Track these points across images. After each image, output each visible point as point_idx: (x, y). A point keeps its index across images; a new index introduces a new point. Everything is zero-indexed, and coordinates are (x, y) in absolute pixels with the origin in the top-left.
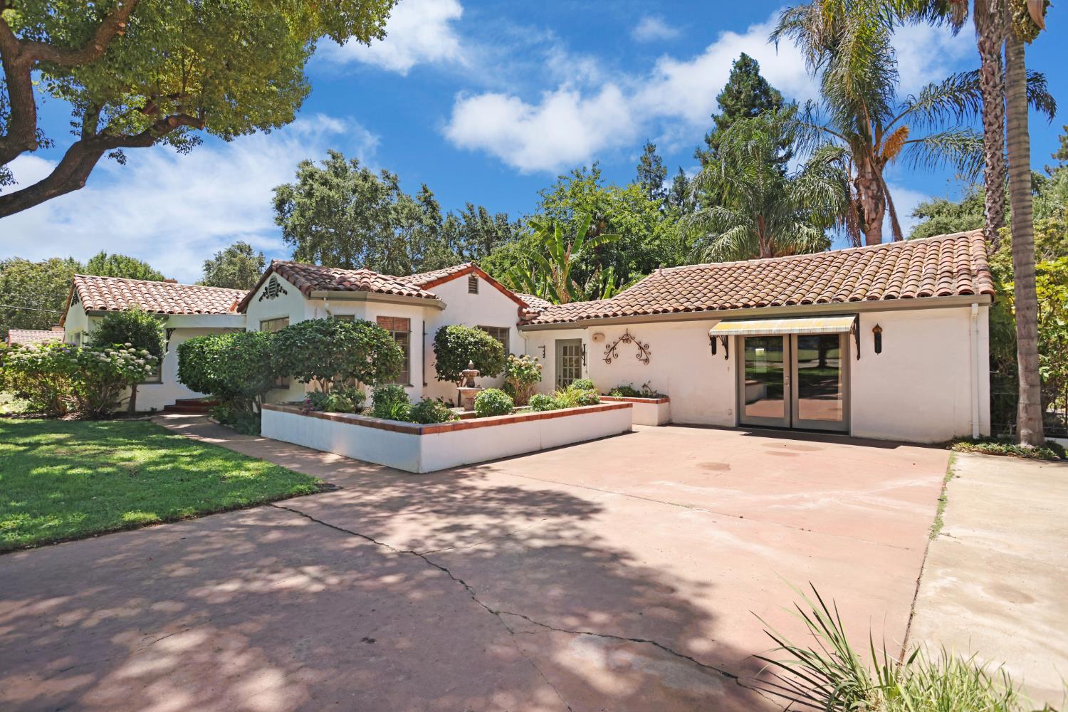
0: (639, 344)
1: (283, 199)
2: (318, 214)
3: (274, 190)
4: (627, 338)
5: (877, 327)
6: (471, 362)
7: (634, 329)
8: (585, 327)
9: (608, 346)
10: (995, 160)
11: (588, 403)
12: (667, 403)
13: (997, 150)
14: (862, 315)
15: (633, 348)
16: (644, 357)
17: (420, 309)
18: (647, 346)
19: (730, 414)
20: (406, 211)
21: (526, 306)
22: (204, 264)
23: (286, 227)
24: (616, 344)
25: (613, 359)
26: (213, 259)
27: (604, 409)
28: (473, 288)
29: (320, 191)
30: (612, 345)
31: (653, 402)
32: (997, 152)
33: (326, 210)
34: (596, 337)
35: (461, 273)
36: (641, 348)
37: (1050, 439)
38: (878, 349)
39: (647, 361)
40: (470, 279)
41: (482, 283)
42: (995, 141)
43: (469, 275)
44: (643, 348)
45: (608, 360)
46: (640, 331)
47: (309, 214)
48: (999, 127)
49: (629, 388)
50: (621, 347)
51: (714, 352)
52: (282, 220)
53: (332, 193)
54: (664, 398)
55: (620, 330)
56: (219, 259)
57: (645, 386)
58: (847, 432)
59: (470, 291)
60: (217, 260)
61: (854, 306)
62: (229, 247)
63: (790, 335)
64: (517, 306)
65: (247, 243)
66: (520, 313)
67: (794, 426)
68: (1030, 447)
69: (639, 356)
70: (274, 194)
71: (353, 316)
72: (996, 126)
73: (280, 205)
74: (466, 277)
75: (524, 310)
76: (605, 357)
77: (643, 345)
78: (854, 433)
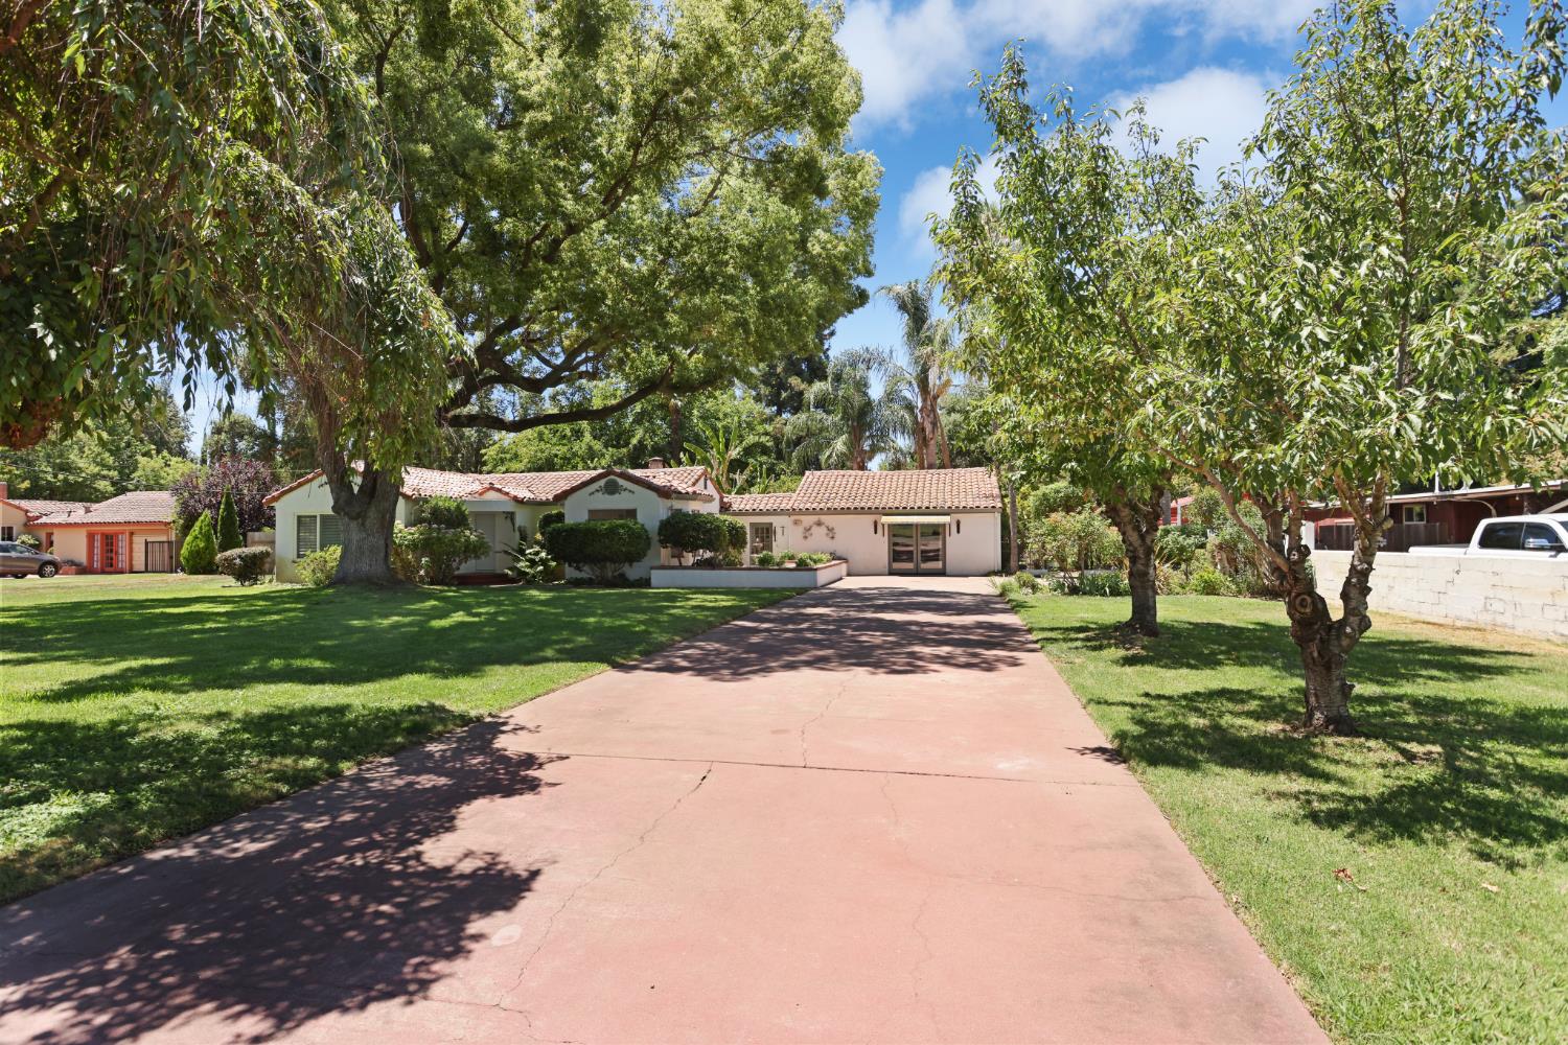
0: (827, 527)
4: (819, 524)
5: (958, 521)
7: (824, 518)
9: (805, 529)
14: (952, 515)
15: (823, 530)
16: (831, 535)
18: (833, 529)
19: (885, 568)
24: (810, 528)
25: (809, 537)
30: (808, 528)
34: (796, 523)
38: (958, 532)
39: (833, 537)
44: (830, 530)
45: (805, 537)
46: (827, 519)
50: (815, 529)
51: (875, 534)
55: (815, 518)
57: (832, 553)
58: (944, 574)
61: (950, 511)
63: (918, 524)
67: (919, 572)
69: (827, 535)
76: (801, 535)
77: (830, 528)
78: (948, 573)
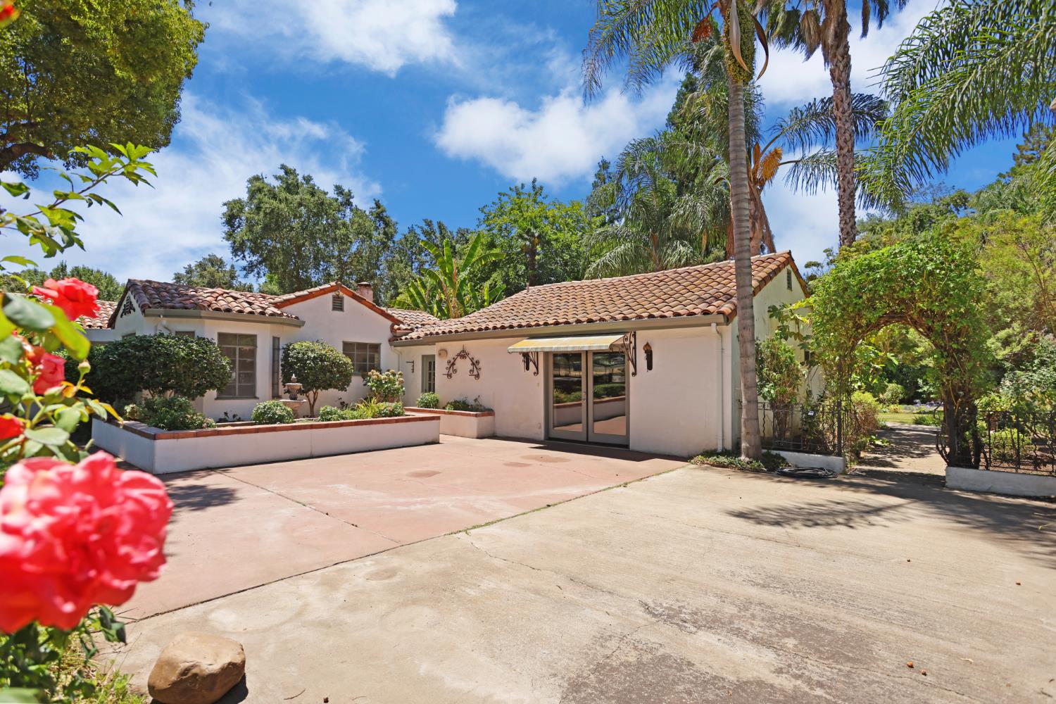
0: (472, 359)
1: (233, 214)
2: (266, 228)
3: (225, 204)
4: (463, 354)
5: (647, 345)
6: (294, 376)
7: (472, 345)
8: (433, 343)
9: (449, 362)
10: (845, 183)
11: (386, 415)
12: (490, 417)
13: (847, 172)
14: (638, 333)
15: (467, 364)
16: (475, 373)
17: (268, 326)
18: (478, 362)
19: (540, 428)
20: (356, 226)
21: (398, 322)
22: (174, 276)
23: (234, 242)
24: (455, 359)
25: (453, 375)
26: (183, 272)
27: (408, 420)
28: (338, 305)
29: (269, 204)
30: (452, 361)
31: (473, 415)
32: (847, 175)
33: (274, 223)
34: (442, 353)
35: (324, 292)
36: (473, 364)
37: (777, 452)
38: (650, 367)
39: (477, 376)
40: (334, 297)
41: (348, 301)
42: (845, 164)
43: (333, 294)
44: (475, 364)
45: (449, 376)
46: (477, 347)
47: (258, 228)
48: (848, 151)
49: (464, 403)
50: (459, 362)
51: (528, 368)
52: (231, 235)
53: (282, 206)
54: (490, 412)
55: (456, 346)
56: (189, 271)
57: (476, 400)
58: (627, 446)
59: (334, 309)
60: (187, 273)
61: (625, 325)
62: (201, 260)
63: (587, 352)
64: (389, 323)
65: (219, 257)
66: (392, 329)
67: (590, 440)
68: (747, 459)
69: (472, 371)
70: (225, 209)
71: (193, 332)
72: (846, 150)
73: (230, 219)
74: (330, 296)
75: (396, 327)
76: (446, 372)
77: (474, 361)
78: (632, 446)
